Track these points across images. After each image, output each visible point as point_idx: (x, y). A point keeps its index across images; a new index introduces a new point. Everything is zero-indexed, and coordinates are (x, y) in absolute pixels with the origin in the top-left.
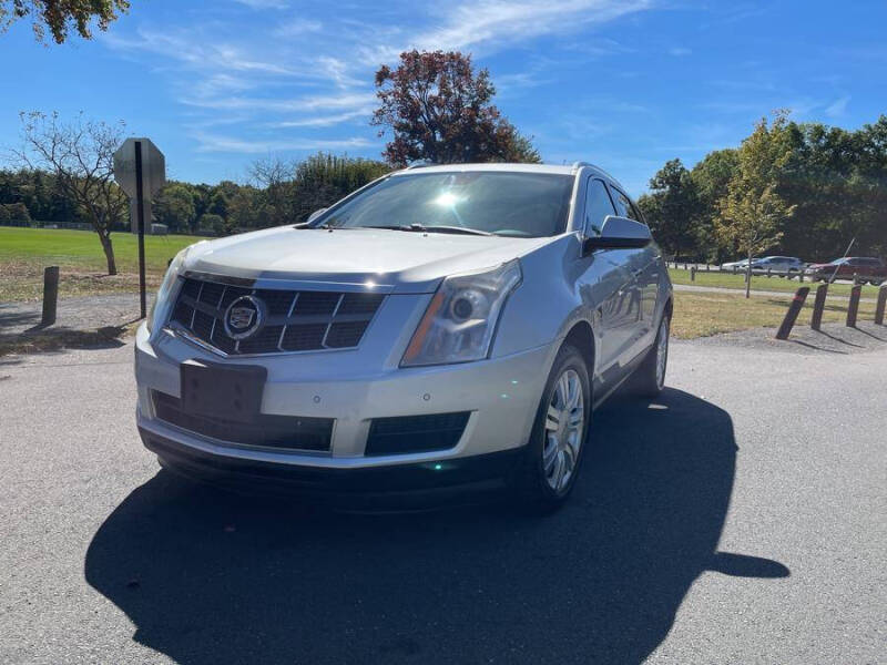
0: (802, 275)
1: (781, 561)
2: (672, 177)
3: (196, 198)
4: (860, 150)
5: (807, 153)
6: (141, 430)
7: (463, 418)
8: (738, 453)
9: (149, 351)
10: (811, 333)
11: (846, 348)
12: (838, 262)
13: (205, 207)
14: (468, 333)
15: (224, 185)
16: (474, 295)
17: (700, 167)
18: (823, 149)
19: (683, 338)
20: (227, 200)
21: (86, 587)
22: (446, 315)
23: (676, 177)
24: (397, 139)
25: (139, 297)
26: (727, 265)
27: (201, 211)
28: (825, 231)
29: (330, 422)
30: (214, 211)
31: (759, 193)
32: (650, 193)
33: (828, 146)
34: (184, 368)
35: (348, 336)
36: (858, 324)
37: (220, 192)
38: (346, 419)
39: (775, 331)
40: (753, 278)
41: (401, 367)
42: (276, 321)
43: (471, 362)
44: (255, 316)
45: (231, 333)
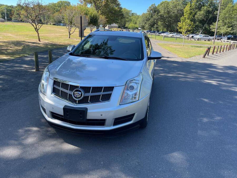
7: (133, 115)
22: (128, 90)
29: (105, 120)
34: (64, 109)
35: (107, 98)
41: (120, 105)
42: (87, 95)
43: (135, 101)
44: (82, 94)
45: (75, 99)
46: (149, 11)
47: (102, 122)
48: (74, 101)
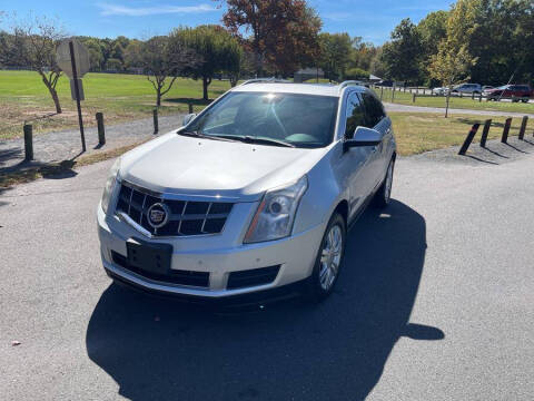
0: (481, 97)
1: (440, 328)
2: (405, 30)
3: (103, 49)
4: (523, 12)
5: (490, 14)
6: (107, 270)
7: (277, 268)
8: (427, 250)
9: (106, 227)
10: (480, 149)
11: (499, 159)
12: (503, 88)
13: (108, 54)
14: (279, 222)
15: (120, 39)
16: (282, 200)
17: (423, 23)
18: (500, 10)
19: (404, 155)
20: (122, 49)
21: (89, 361)
22: (268, 212)
23: (407, 30)
24: (231, 11)
25: (79, 133)
26: (437, 90)
27: (106, 56)
28: (497, 64)
29: (208, 274)
30: (114, 57)
31: (457, 52)
32: (390, 41)
33: (503, 9)
34: (128, 244)
35: (215, 227)
36: (508, 140)
37: (118, 43)
38: (216, 272)
39: (458, 149)
40: (451, 99)
41: (244, 244)
42: (175, 217)
43: (281, 238)
44: (164, 216)
46: (394, 37)
47: (201, 279)
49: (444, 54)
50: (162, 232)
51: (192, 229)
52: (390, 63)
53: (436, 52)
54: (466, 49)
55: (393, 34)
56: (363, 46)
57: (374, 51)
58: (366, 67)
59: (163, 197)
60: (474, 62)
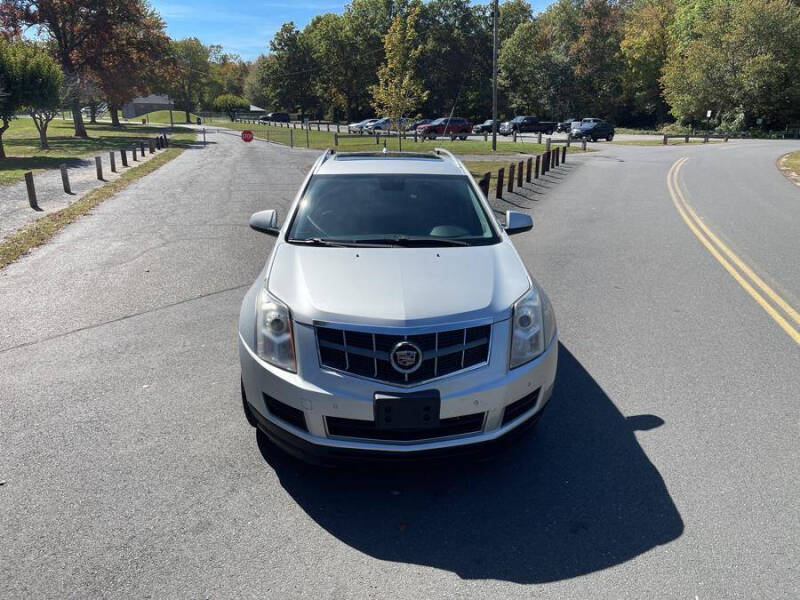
16: (529, 312)
23: (293, 40)
29: (483, 414)
32: (271, 54)
34: (378, 402)
35: (480, 355)
38: (494, 410)
41: (511, 369)
42: (429, 356)
43: (539, 356)
44: (417, 355)
45: (400, 370)
46: (276, 49)
47: (474, 422)
48: (398, 378)
49: (387, 85)
50: (415, 378)
51: (450, 364)
52: (275, 87)
53: (376, 82)
54: (411, 78)
55: (273, 44)
56: (224, 58)
57: (244, 69)
58: (238, 91)
59: (406, 335)
60: (425, 96)
